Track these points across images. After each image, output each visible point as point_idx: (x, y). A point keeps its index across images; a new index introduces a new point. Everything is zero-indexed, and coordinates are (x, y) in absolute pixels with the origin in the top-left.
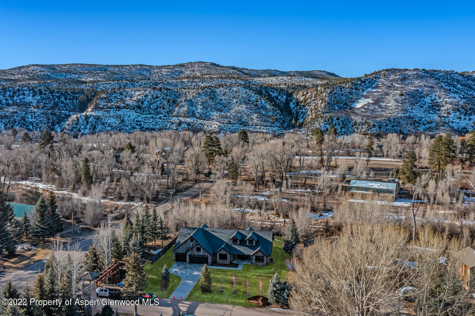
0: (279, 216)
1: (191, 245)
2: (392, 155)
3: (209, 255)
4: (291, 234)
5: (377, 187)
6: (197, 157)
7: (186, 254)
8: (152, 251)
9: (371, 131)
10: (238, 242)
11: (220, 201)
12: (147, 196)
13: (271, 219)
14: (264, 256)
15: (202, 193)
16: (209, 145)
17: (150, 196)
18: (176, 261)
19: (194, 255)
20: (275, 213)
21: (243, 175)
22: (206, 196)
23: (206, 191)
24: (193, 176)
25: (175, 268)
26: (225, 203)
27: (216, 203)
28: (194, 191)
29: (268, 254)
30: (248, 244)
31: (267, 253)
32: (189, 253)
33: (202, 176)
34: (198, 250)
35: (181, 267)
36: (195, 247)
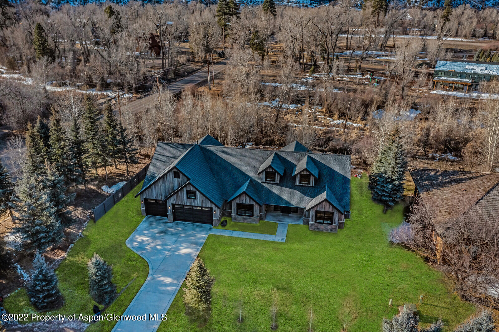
0: (332, 116)
1: (176, 184)
2: (464, 33)
3: (214, 207)
4: (393, 163)
5: (480, 72)
6: (207, 27)
7: (165, 201)
8: (104, 187)
9: (427, 5)
10: (278, 178)
11: (240, 90)
12: (129, 82)
13: (320, 119)
14: (335, 212)
15: (212, 80)
16: (225, 13)
17: (132, 82)
18: (147, 215)
19: (183, 205)
20: (324, 110)
21: (271, 55)
22: (218, 84)
23: (218, 76)
24: (201, 55)
25: (142, 234)
26: (247, 93)
27: (233, 94)
28: (201, 77)
29: (343, 207)
30: (298, 183)
31: (341, 205)
32: (172, 201)
33: (214, 57)
34: (191, 195)
35: (156, 231)
36: (185, 189)
